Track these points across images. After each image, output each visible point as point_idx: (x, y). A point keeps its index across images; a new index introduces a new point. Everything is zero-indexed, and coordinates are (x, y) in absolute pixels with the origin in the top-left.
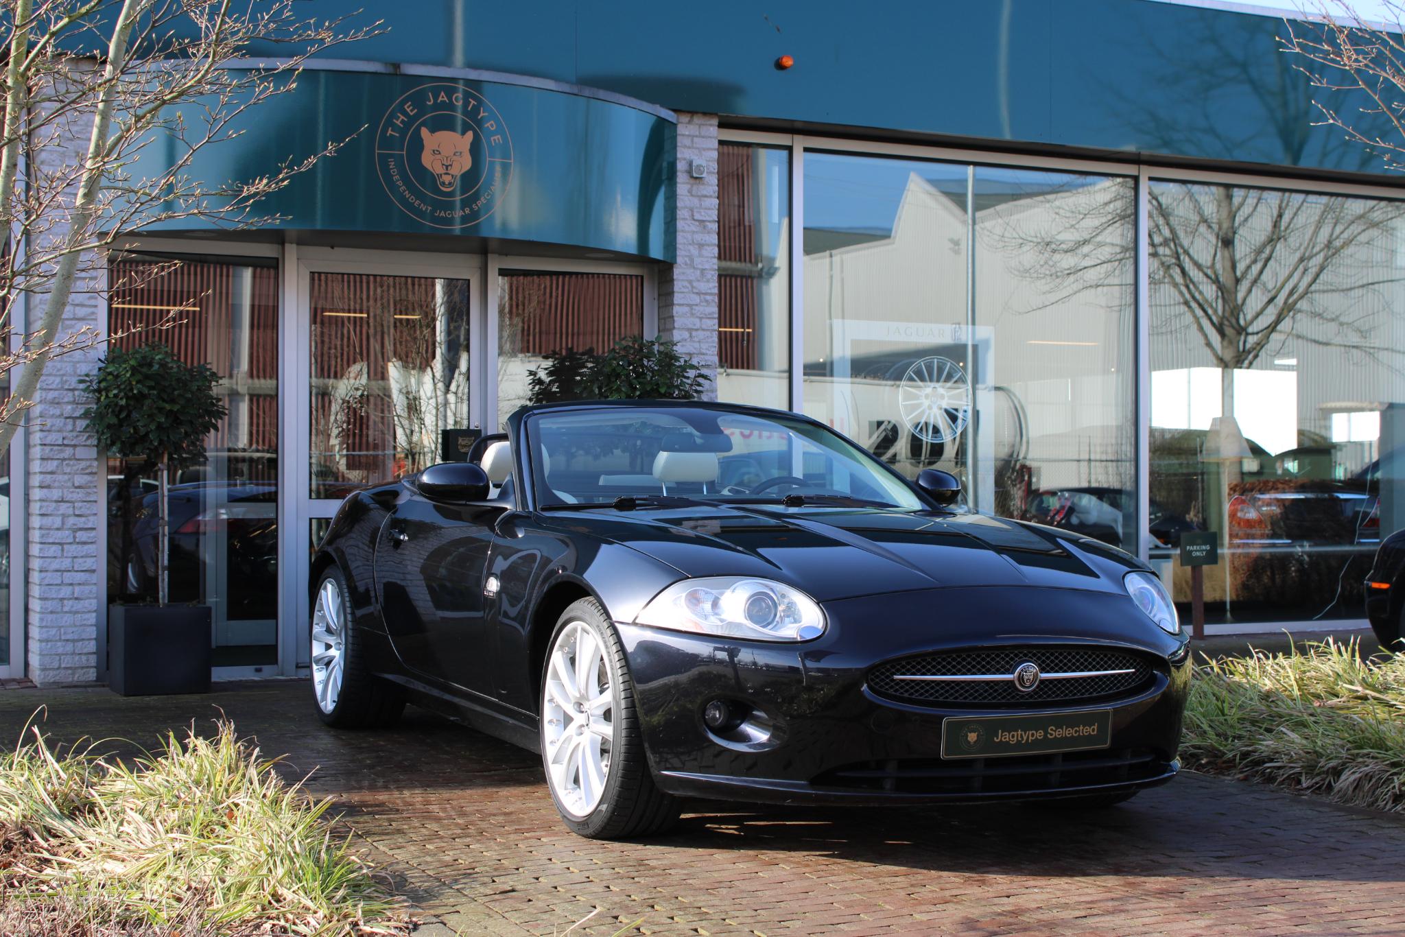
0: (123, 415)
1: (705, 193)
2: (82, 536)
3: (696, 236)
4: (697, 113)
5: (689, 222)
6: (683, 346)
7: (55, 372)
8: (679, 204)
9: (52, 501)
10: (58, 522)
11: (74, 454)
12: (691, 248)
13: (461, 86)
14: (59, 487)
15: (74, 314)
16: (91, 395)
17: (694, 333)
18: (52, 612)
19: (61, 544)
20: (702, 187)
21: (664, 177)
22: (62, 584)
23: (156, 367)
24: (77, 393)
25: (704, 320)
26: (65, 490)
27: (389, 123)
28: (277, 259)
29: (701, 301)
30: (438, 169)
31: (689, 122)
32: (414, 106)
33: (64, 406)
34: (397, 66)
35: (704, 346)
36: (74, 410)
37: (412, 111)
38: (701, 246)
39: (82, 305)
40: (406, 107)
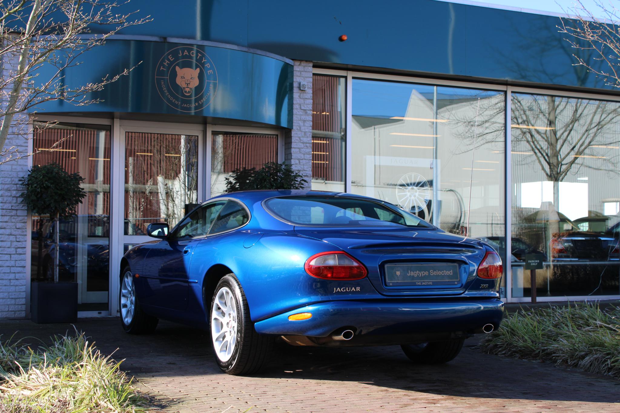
0: (39, 196)
1: (306, 97)
2: (20, 251)
3: (302, 117)
4: (303, 61)
5: (299, 110)
6: (296, 167)
7: (8, 176)
8: (294, 102)
9: (6, 235)
10: (8, 244)
11: (16, 214)
12: (300, 122)
13: (195, 48)
14: (9, 229)
16: (24, 187)
17: (301, 161)
18: (5, 285)
19: (10, 254)
20: (305, 94)
21: (288, 90)
22: (10, 273)
23: (54, 174)
24: (18, 186)
25: (305, 155)
26: (12, 230)
27: (162, 64)
28: (111, 126)
29: (304, 146)
30: (183, 85)
31: (299, 65)
32: (173, 56)
33: (12, 192)
34: (165, 38)
35: (305, 167)
36: (17, 193)
37: (172, 59)
38: (304, 121)
40: (169, 57)
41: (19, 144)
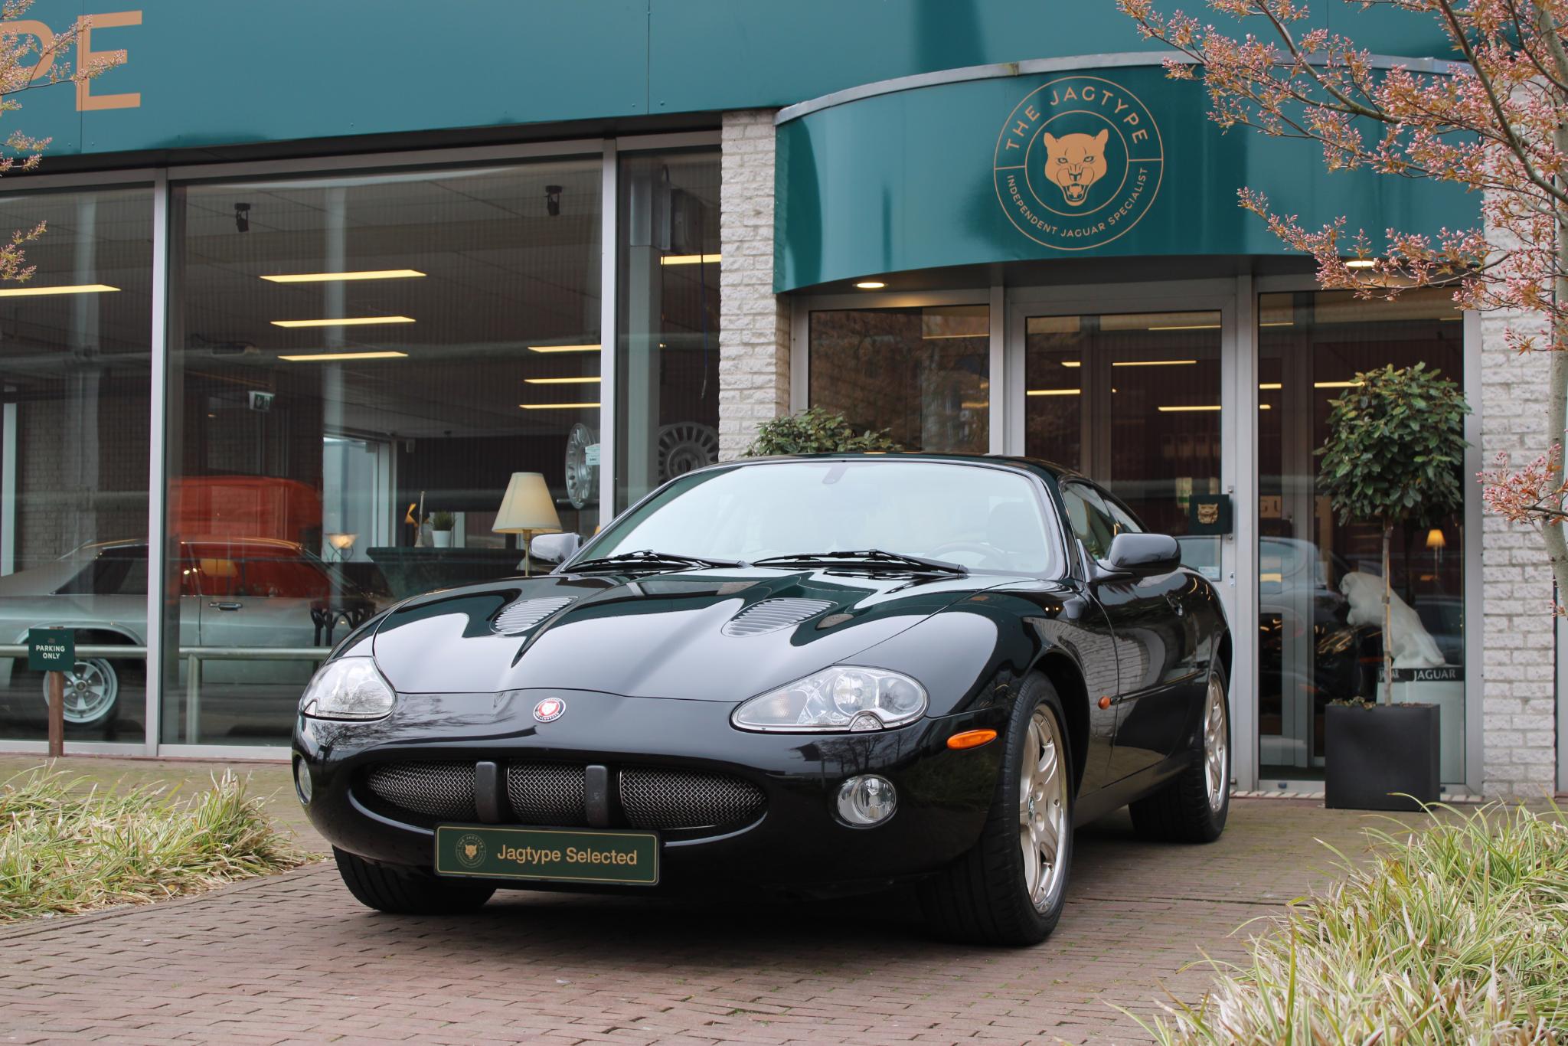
15: (753, 383)
27: (1009, 134)
30: (1064, 181)
32: (1037, 109)
34: (1017, 66)
37: (1033, 116)
39: (761, 373)
40: (1026, 112)
41: (755, 369)
